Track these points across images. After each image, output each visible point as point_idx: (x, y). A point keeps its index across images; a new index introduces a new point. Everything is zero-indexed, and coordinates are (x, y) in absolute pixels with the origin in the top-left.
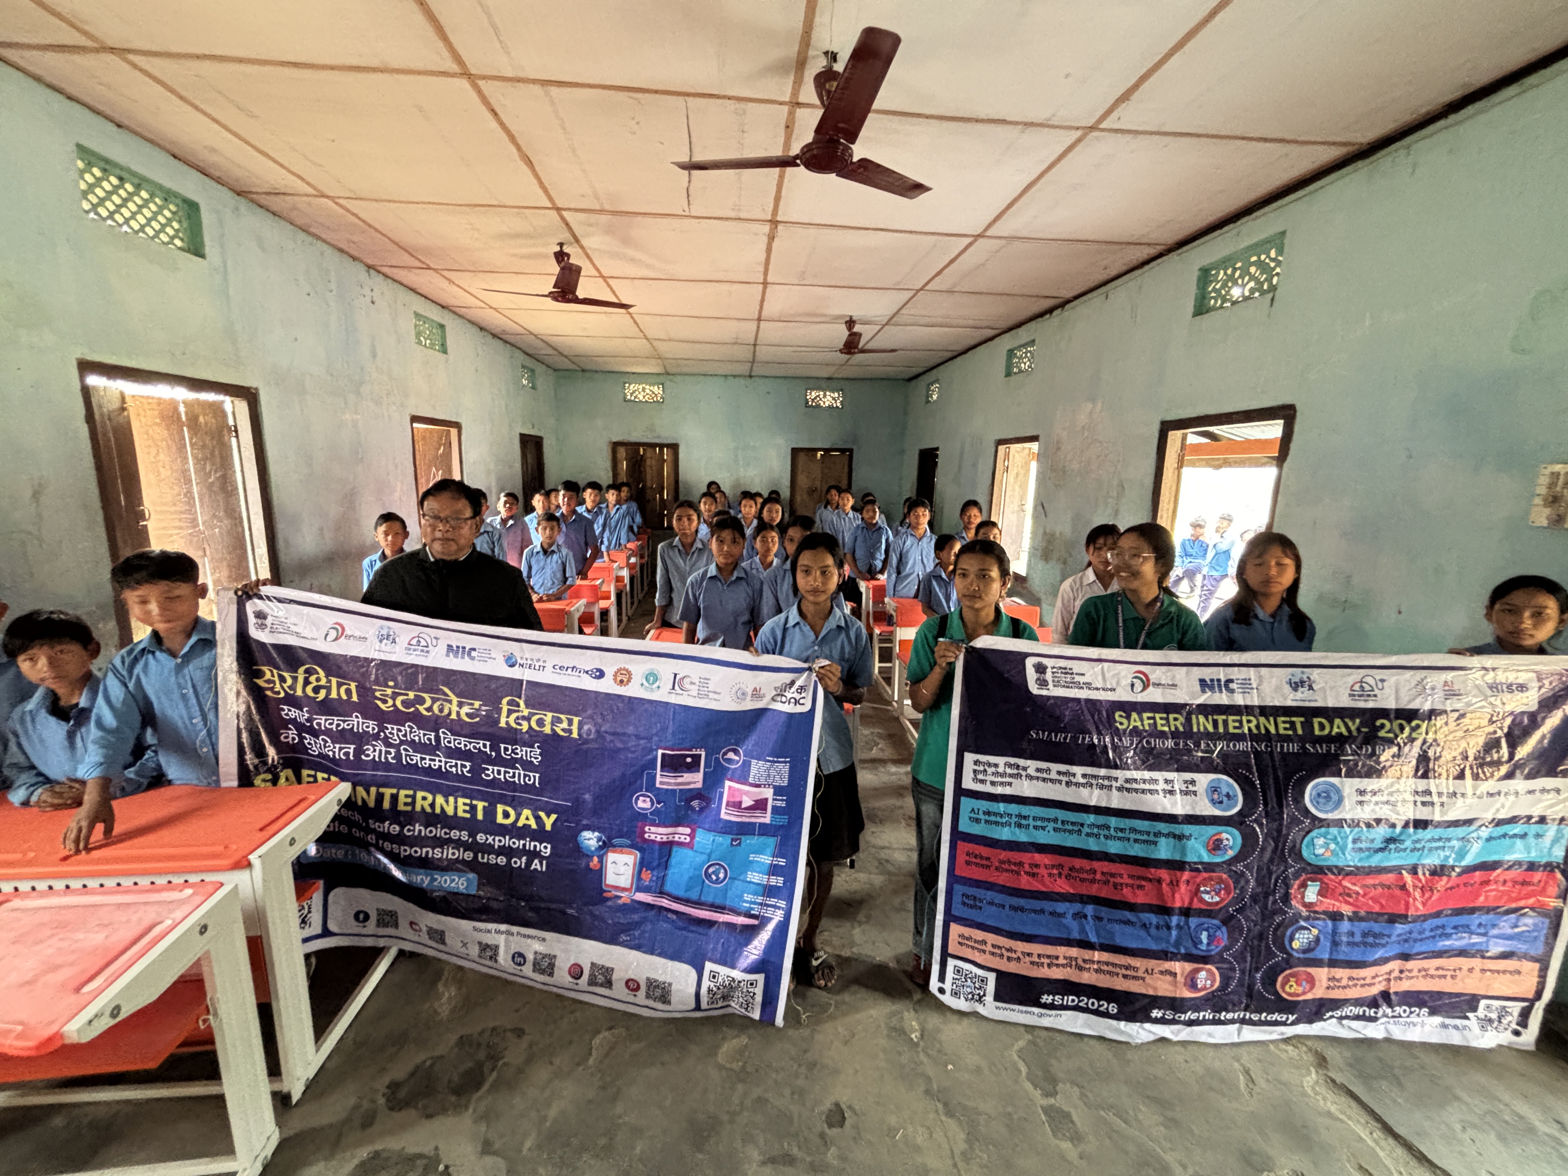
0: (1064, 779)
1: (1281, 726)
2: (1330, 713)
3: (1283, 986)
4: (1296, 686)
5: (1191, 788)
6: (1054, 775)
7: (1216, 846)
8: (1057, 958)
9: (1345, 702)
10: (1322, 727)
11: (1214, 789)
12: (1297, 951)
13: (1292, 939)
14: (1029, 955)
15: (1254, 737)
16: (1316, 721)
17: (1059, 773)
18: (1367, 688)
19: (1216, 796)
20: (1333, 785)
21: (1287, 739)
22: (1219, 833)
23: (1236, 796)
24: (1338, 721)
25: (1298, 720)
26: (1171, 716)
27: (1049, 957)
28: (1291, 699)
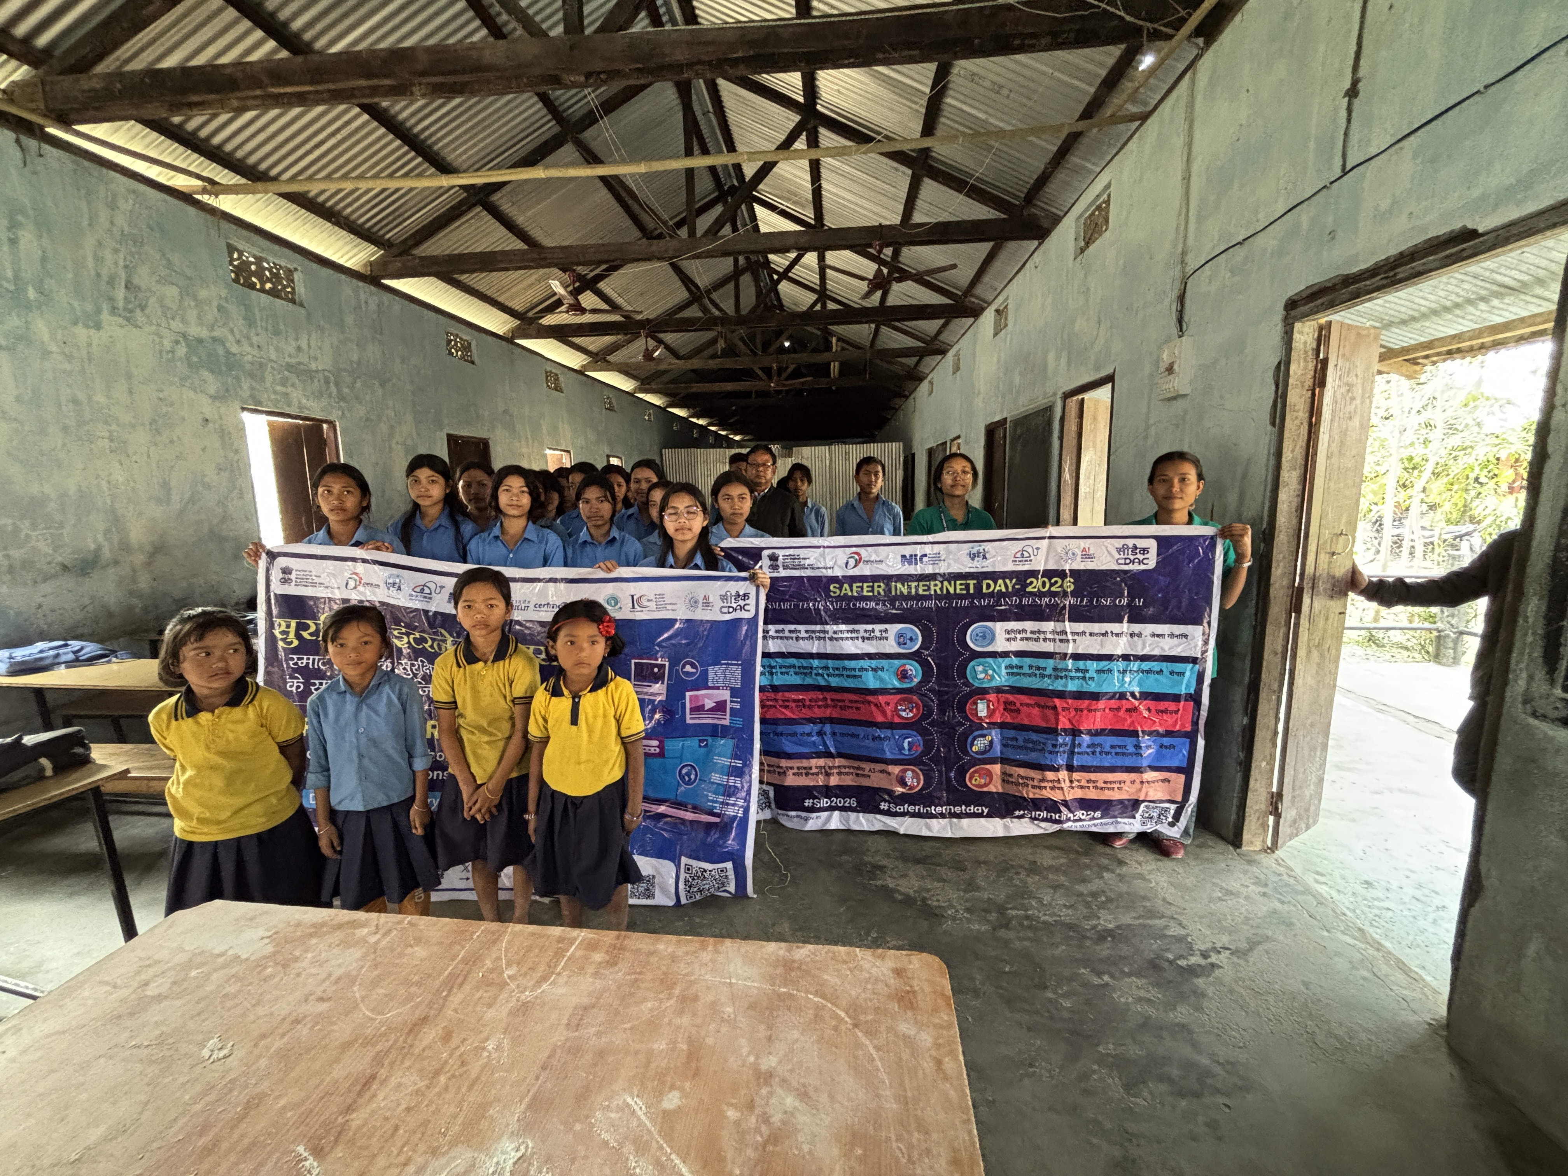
0: (794, 635)
1: (958, 587)
2: (994, 576)
3: (970, 780)
4: (973, 556)
5: (884, 635)
6: (787, 634)
7: (903, 675)
8: (811, 768)
9: (1010, 567)
10: (988, 586)
11: (900, 635)
12: (976, 753)
13: (972, 745)
14: (792, 768)
15: (938, 597)
16: (985, 582)
17: (790, 631)
18: (1026, 554)
19: (901, 640)
20: (986, 627)
21: (961, 597)
22: (904, 665)
23: (917, 639)
24: (1000, 581)
25: (972, 583)
26: (876, 585)
27: (805, 768)
28: (968, 566)
